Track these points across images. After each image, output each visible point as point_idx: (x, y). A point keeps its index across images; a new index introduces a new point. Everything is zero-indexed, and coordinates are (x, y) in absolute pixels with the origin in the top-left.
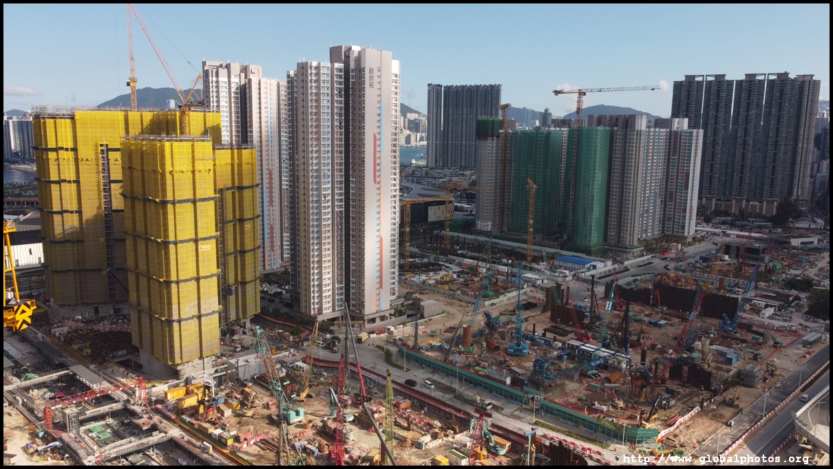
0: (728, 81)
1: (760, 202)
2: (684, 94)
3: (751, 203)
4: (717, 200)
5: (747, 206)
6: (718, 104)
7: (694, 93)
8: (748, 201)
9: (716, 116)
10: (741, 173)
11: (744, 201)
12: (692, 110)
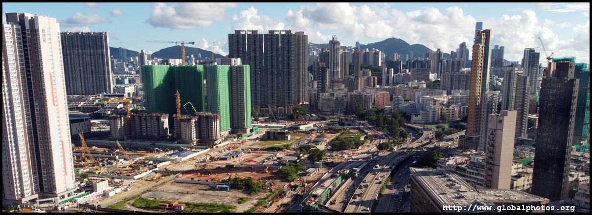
0: (260, 35)
1: (284, 107)
2: (235, 42)
3: (279, 108)
4: (261, 107)
5: (277, 110)
6: (255, 49)
7: (241, 41)
8: (277, 107)
9: (255, 56)
10: (272, 91)
11: (275, 107)
12: (241, 52)
